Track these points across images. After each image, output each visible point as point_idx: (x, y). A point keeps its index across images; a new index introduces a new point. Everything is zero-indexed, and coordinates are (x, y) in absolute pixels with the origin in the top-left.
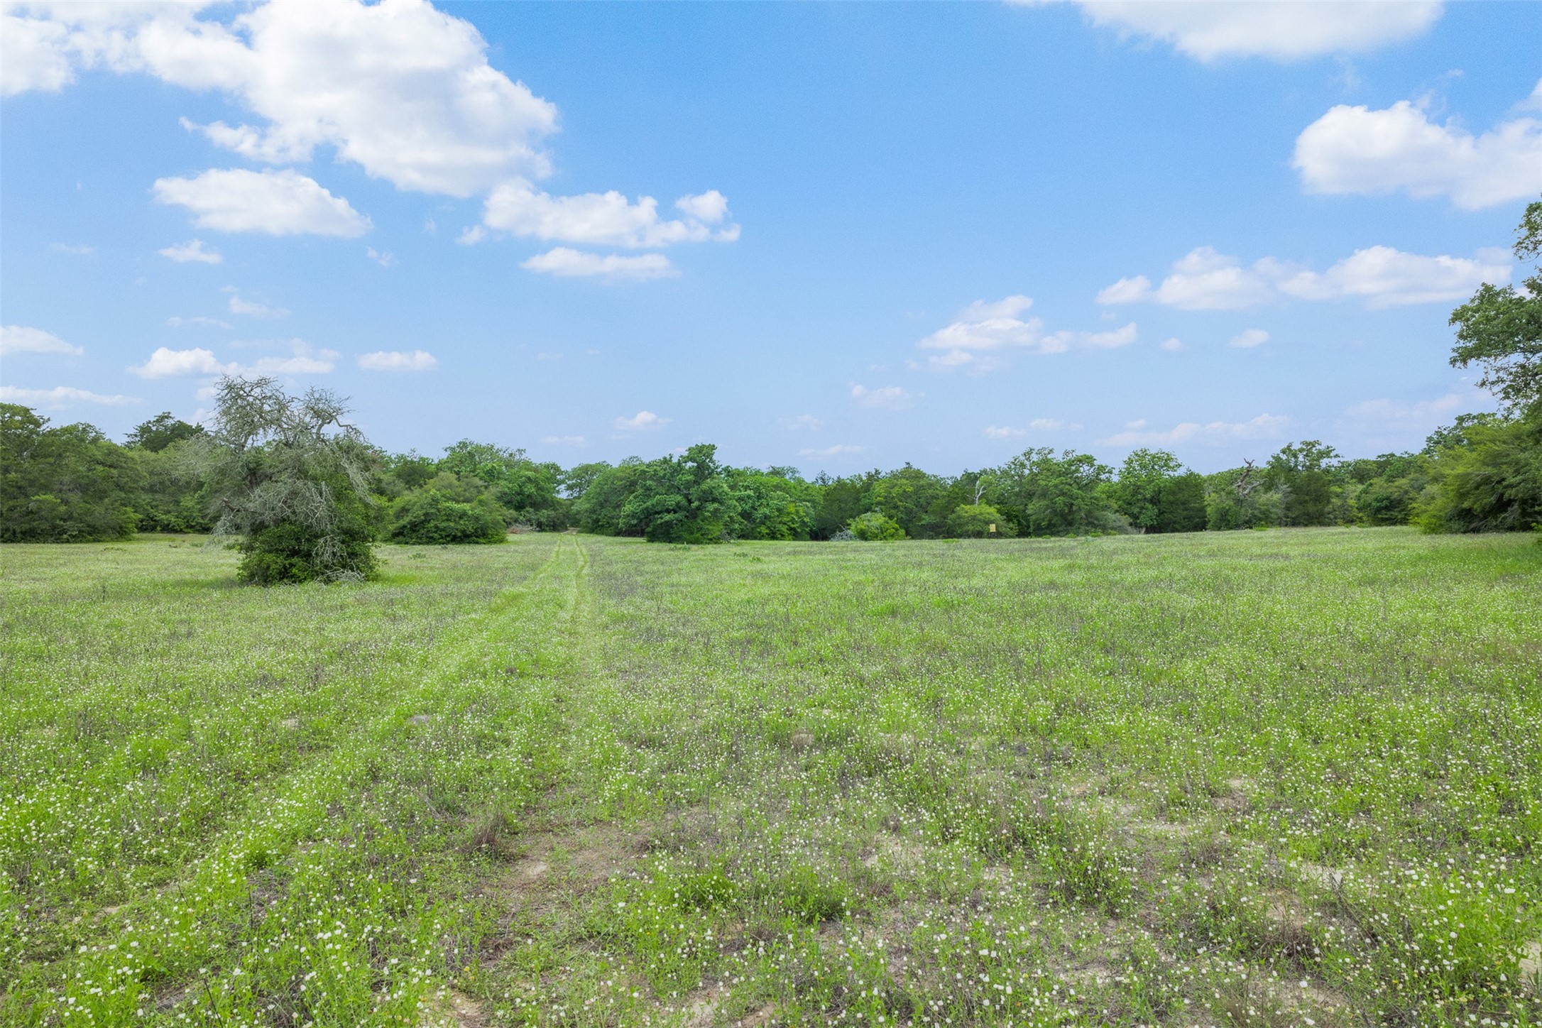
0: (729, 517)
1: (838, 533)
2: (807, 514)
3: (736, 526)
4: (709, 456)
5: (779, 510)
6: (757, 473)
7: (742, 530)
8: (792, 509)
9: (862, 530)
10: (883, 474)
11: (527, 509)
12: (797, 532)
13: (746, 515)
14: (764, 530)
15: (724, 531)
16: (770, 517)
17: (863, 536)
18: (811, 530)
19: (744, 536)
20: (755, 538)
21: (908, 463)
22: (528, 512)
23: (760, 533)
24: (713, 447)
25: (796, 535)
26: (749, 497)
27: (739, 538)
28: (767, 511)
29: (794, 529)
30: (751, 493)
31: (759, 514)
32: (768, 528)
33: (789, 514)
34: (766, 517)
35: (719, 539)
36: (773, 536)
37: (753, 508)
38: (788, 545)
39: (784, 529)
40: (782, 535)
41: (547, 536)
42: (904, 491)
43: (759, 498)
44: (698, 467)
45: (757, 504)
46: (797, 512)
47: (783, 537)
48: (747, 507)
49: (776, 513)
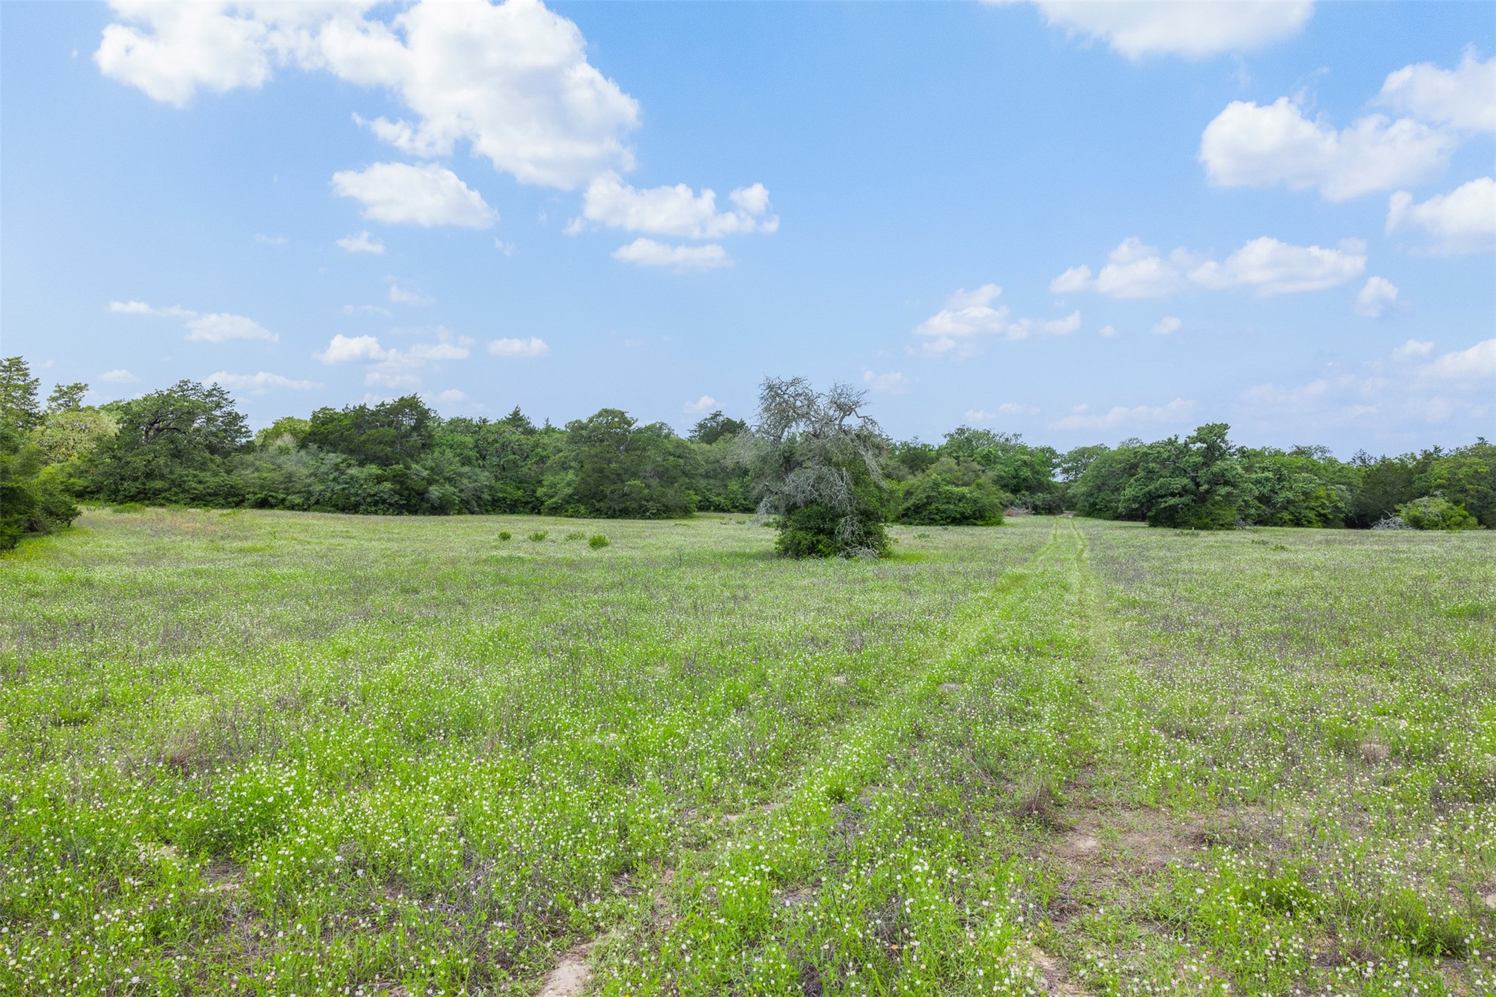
0: (1244, 501)
1: (1383, 521)
2: (1342, 499)
3: (1253, 511)
4: (1221, 436)
5: (1305, 494)
6: (1277, 453)
7: (1259, 515)
8: (1322, 493)
9: (1415, 517)
10: (1446, 451)
11: (1023, 492)
12: (1328, 519)
13: (1264, 499)
14: (1286, 516)
15: (1238, 517)
16: (1294, 501)
17: (1417, 524)
18: (1347, 516)
19: (1262, 521)
20: (1275, 524)
21: (1481, 439)
22: (1023, 495)
23: (1281, 519)
24: (1226, 427)
25: (1326, 522)
26: (1267, 479)
27: (1255, 524)
28: (1290, 495)
29: (1324, 515)
30: (1270, 475)
31: (1281, 498)
32: (1292, 513)
33: (1317, 498)
34: (1289, 502)
35: (1232, 524)
36: (1297, 522)
37: (1273, 491)
38: (1319, 533)
39: (1312, 515)
40: (1310, 522)
41: (1043, 519)
42: (1476, 472)
43: (1280, 480)
44: (1208, 448)
45: (1278, 487)
46: (1329, 496)
47: (1310, 524)
48: (1265, 491)
49: (1302, 497)
